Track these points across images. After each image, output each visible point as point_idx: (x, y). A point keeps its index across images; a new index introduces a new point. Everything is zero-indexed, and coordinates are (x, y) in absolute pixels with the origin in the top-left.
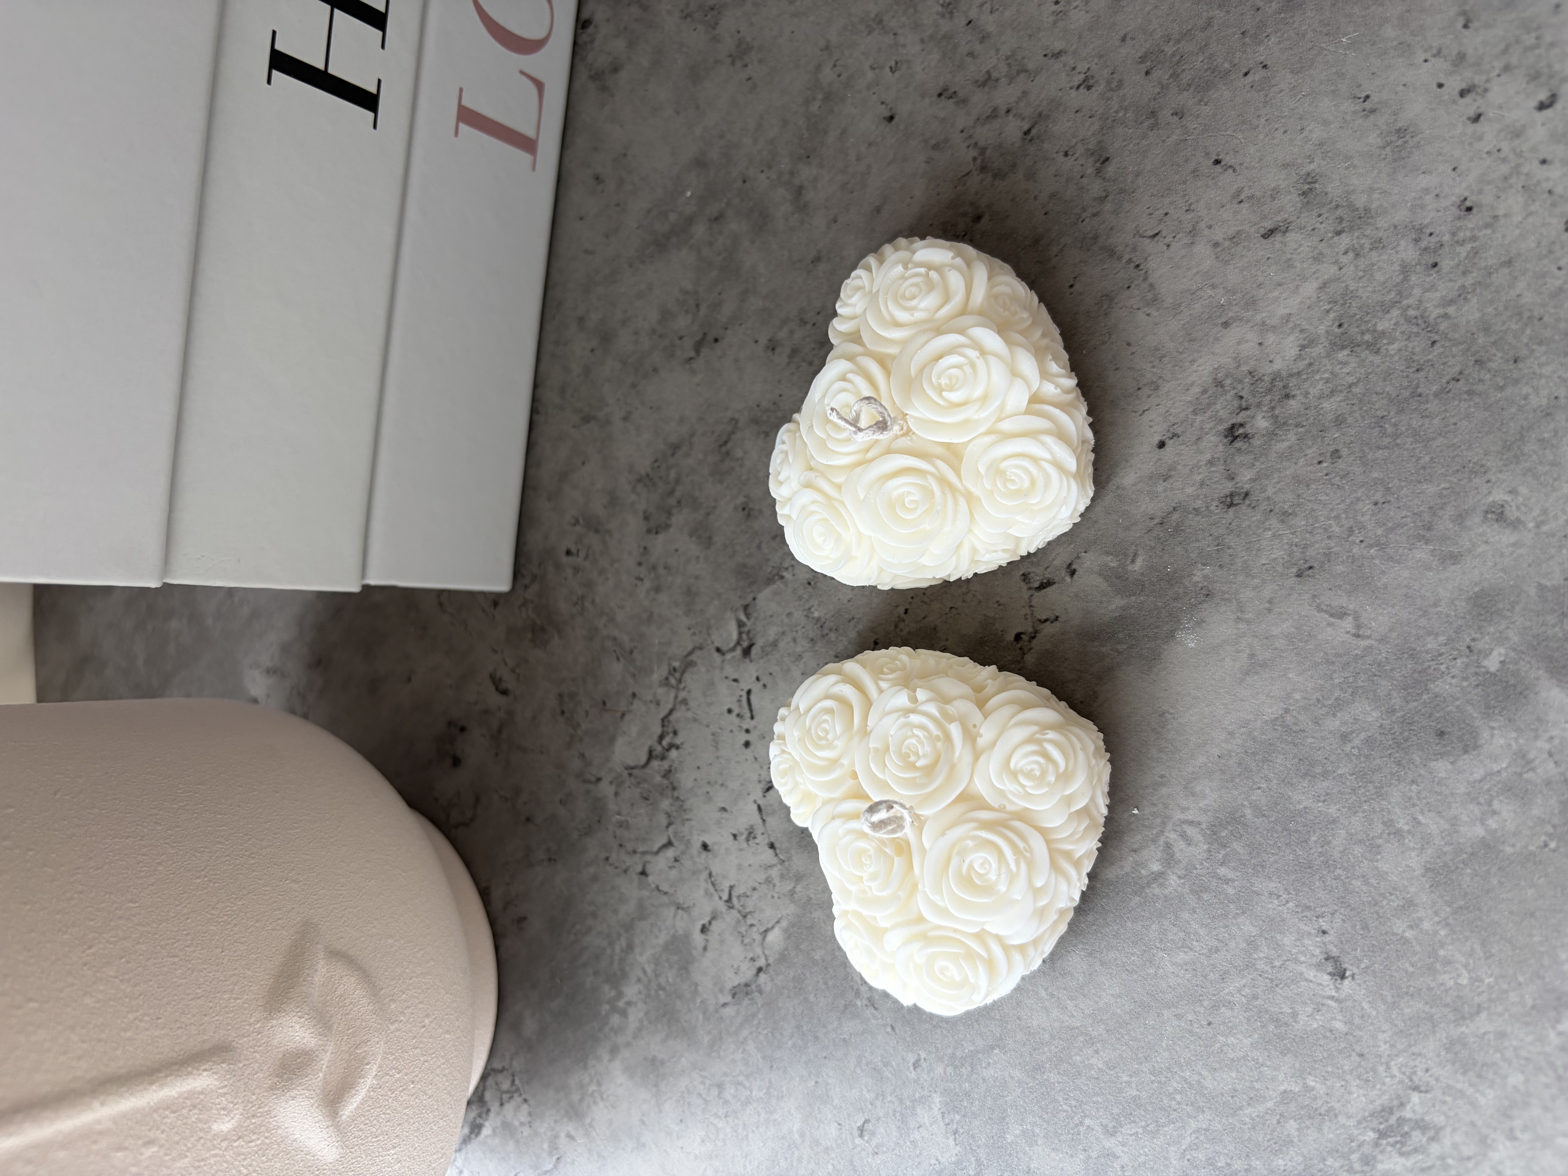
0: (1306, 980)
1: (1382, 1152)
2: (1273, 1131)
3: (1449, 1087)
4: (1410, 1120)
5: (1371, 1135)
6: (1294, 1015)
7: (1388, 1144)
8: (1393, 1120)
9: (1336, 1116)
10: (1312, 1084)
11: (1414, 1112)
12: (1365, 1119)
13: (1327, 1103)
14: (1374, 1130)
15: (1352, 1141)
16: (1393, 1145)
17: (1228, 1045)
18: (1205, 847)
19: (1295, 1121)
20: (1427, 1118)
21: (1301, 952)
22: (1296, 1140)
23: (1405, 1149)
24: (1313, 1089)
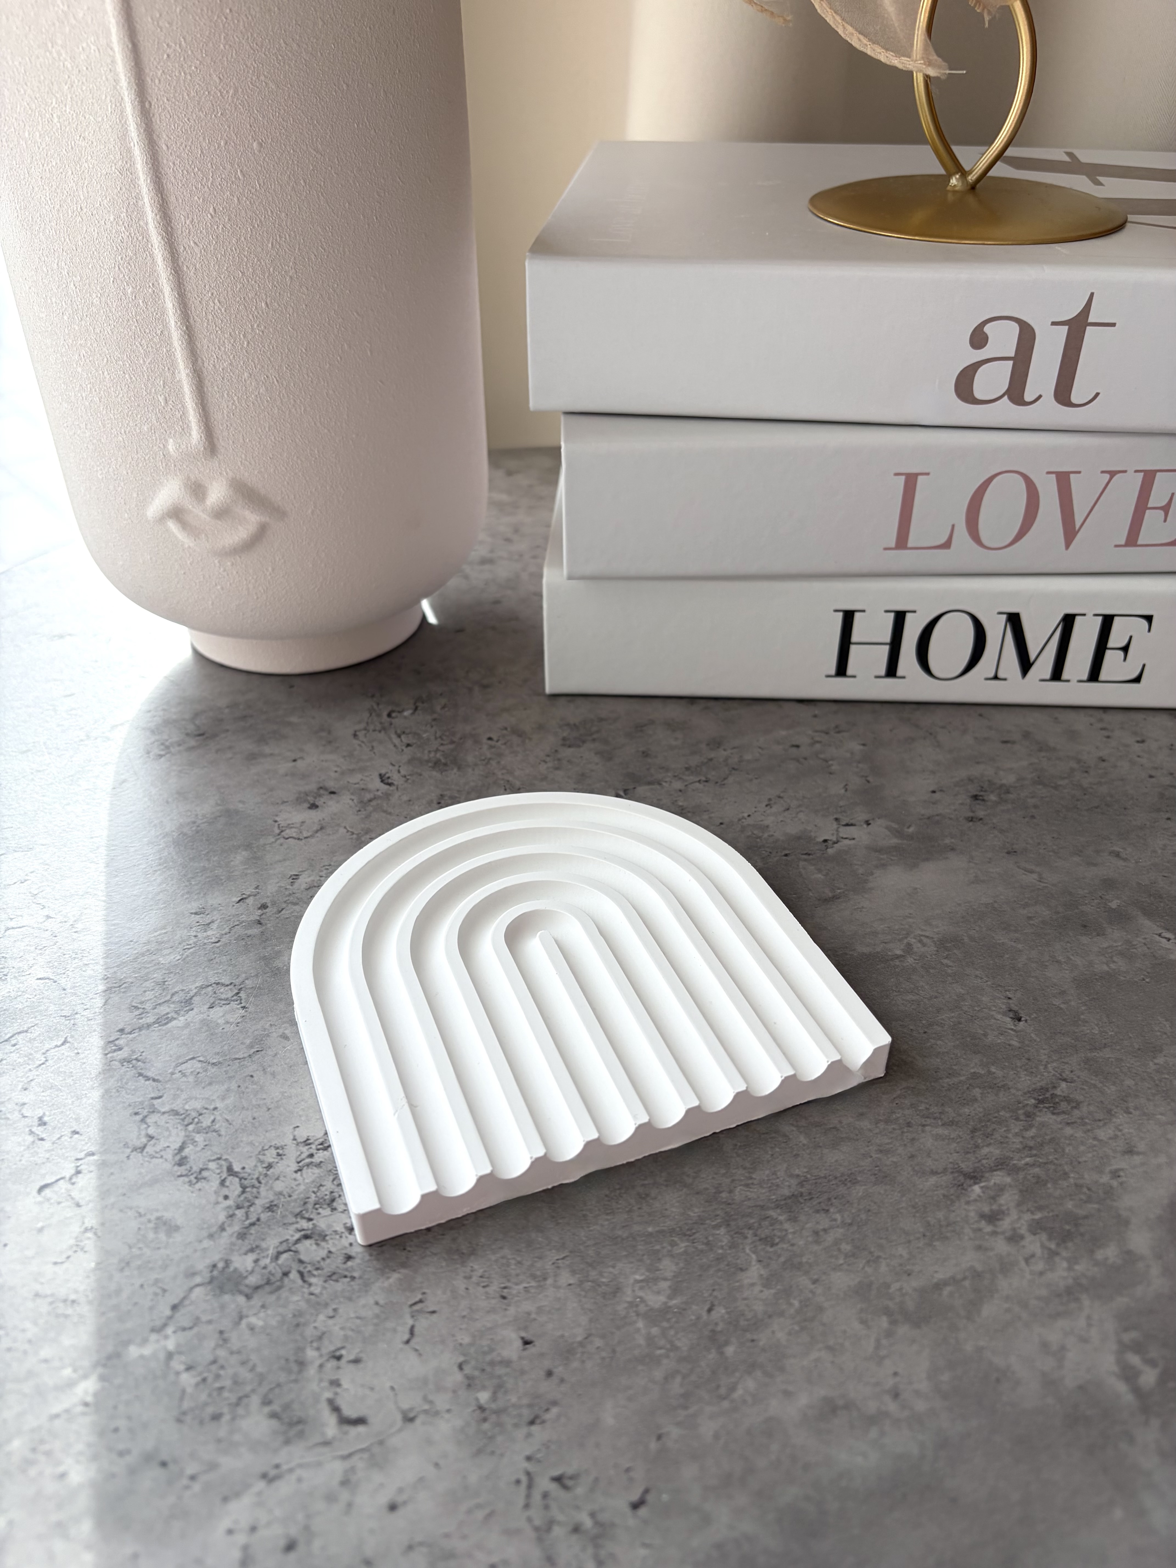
0: (995, 1019)
1: (1040, 1111)
2: (963, 1093)
3: (1086, 1081)
4: (1060, 1096)
5: (1033, 1101)
6: (985, 1035)
7: (1044, 1107)
8: (1048, 1095)
9: (1009, 1089)
10: (994, 1070)
11: (1063, 1092)
12: (1029, 1092)
13: (1003, 1081)
14: (1035, 1099)
15: (1020, 1103)
16: (1047, 1108)
17: (937, 1045)
18: (935, 949)
19: (980, 1088)
20: (1071, 1096)
21: (994, 1006)
22: (979, 1099)
23: (1055, 1111)
24: (994, 1073)
